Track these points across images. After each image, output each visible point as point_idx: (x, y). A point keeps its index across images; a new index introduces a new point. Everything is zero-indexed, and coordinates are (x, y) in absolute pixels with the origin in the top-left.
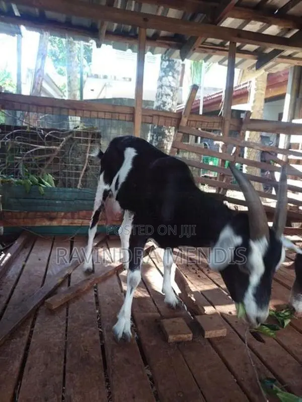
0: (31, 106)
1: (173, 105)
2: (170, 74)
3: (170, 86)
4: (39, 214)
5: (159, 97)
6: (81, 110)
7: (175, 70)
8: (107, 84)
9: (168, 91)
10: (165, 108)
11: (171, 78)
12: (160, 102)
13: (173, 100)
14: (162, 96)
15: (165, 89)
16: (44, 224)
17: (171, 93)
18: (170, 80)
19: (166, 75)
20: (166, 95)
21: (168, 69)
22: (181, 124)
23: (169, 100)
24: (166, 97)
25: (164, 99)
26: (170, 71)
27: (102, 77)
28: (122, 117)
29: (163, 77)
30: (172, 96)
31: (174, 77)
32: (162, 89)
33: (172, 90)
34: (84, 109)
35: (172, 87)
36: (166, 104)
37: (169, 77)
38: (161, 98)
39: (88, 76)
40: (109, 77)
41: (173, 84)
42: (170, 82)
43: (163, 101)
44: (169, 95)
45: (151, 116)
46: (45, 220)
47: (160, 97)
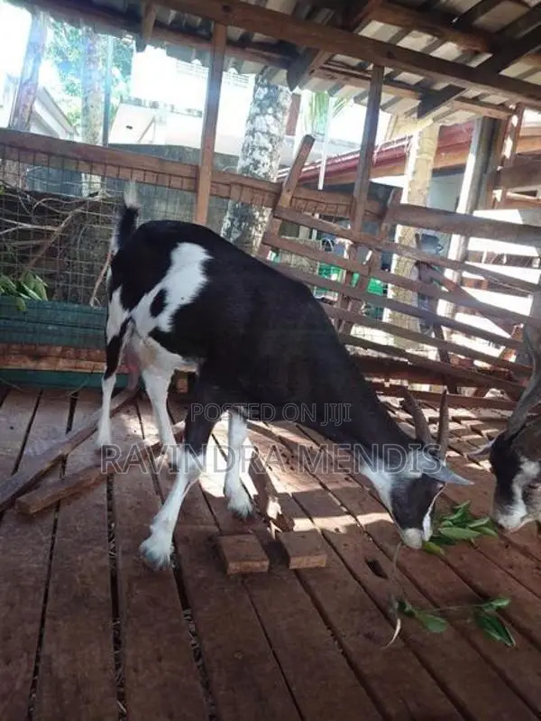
0: (8, 149)
1: (271, 167)
2: (270, 110)
3: (268, 133)
4: (14, 347)
5: (247, 151)
6: (101, 163)
7: (278, 104)
8: (157, 118)
9: (264, 141)
10: (256, 172)
11: (270, 119)
12: (249, 161)
13: (271, 159)
14: (253, 150)
15: (259, 138)
16: (24, 366)
17: (270, 146)
18: (269, 123)
19: (263, 113)
20: (261, 149)
21: (266, 102)
22: (280, 204)
23: (265, 159)
24: (260, 154)
25: (256, 155)
26: (270, 105)
27: (147, 104)
28: (176, 182)
29: (257, 114)
30: (270, 150)
31: (275, 117)
32: (253, 136)
33: (271, 141)
34: (107, 162)
35: (273, 135)
36: (260, 165)
37: (267, 116)
38: (251, 154)
39: (122, 101)
40: (161, 106)
41: (274, 130)
42: (268, 125)
43: (254, 159)
44: (266, 149)
45: (228, 185)
46: (26, 358)
47: (250, 151)
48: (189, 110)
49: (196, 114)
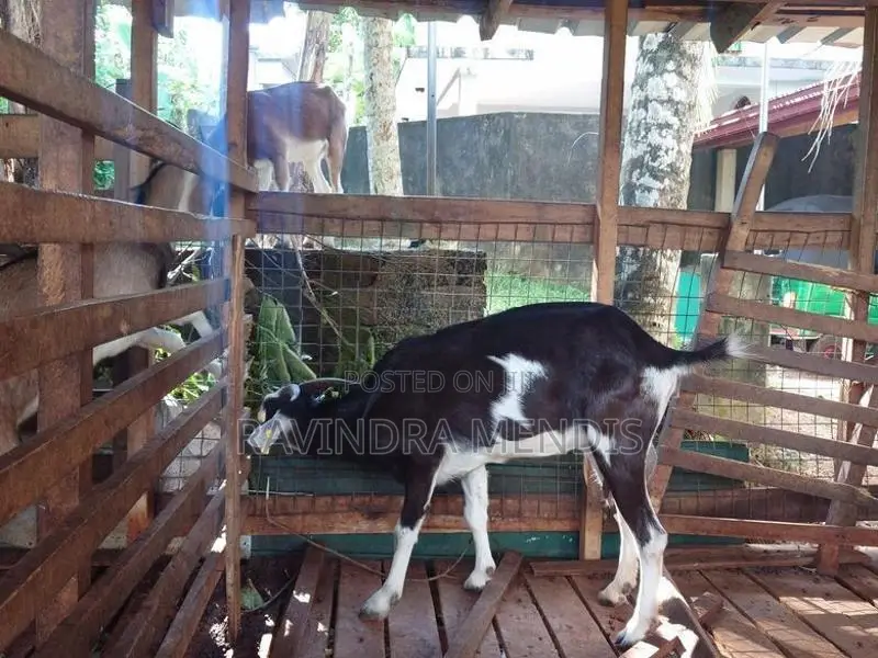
0: (327, 222)
1: (679, 152)
2: (671, 66)
3: (670, 100)
4: (342, 500)
5: (638, 132)
6: (453, 222)
7: (683, 54)
8: (463, 71)
9: (665, 114)
10: (656, 164)
11: (671, 79)
12: (642, 148)
13: (679, 139)
14: (648, 130)
15: (656, 112)
16: (354, 529)
17: (674, 121)
18: (670, 85)
19: (659, 71)
20: (661, 127)
21: (664, 54)
22: (730, 246)
23: (668, 141)
24: (660, 135)
25: (654, 138)
26: (670, 58)
27: (448, 53)
28: (562, 234)
29: (649, 75)
30: (676, 127)
31: (680, 74)
32: (647, 110)
33: (676, 113)
34: (460, 219)
35: (678, 103)
36: (662, 153)
37: (666, 75)
38: (645, 137)
39: (409, 55)
40: (468, 53)
41: (679, 95)
42: (668, 89)
43: (650, 145)
44: (668, 126)
45: (642, 226)
46: (357, 516)
47: (643, 133)
48: (513, 52)
49: (523, 56)
